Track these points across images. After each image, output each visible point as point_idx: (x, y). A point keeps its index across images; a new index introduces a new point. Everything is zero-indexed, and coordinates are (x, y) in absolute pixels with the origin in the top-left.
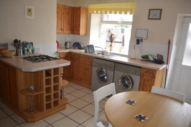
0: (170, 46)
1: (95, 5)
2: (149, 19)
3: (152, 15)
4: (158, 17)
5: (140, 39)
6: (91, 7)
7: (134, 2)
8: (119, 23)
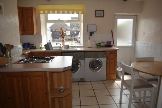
0: (113, 34)
1: (45, 6)
2: (96, 17)
3: (98, 14)
4: (102, 16)
5: (92, 32)
6: (40, 7)
7: (84, 4)
8: (65, 21)
